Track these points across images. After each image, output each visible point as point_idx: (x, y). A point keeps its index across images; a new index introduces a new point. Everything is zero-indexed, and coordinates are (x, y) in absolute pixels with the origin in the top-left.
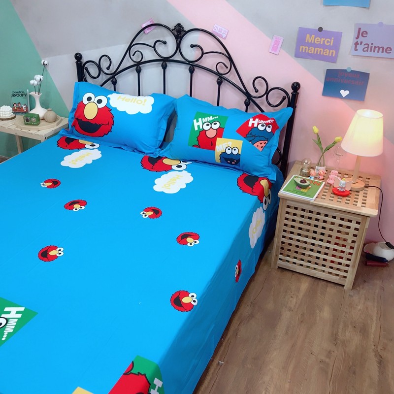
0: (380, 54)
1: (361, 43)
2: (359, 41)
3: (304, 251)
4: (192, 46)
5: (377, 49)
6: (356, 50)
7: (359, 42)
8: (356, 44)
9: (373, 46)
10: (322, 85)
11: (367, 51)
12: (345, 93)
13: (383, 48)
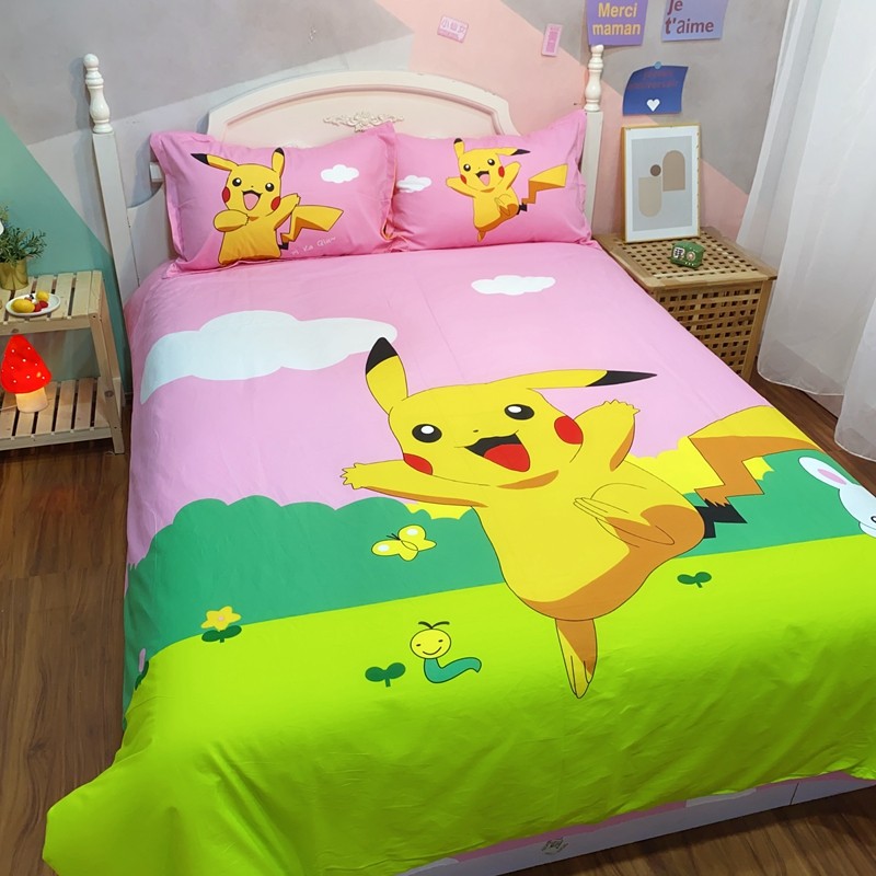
0: (700, 35)
1: (675, 20)
2: (672, 17)
5: (695, 27)
6: (668, 32)
7: (672, 20)
8: (668, 23)
9: (690, 22)
10: (622, 98)
11: (683, 31)
12: (653, 104)
13: (702, 24)
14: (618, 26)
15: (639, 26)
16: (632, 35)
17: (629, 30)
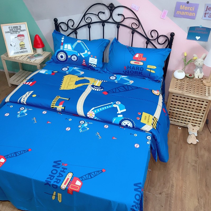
2: (207, 12)
3: (180, 116)
4: (119, 15)
6: (205, 16)
10: (187, 34)
12: (198, 38)
14: (187, 13)
15: (194, 14)
16: (192, 16)
17: (191, 14)
